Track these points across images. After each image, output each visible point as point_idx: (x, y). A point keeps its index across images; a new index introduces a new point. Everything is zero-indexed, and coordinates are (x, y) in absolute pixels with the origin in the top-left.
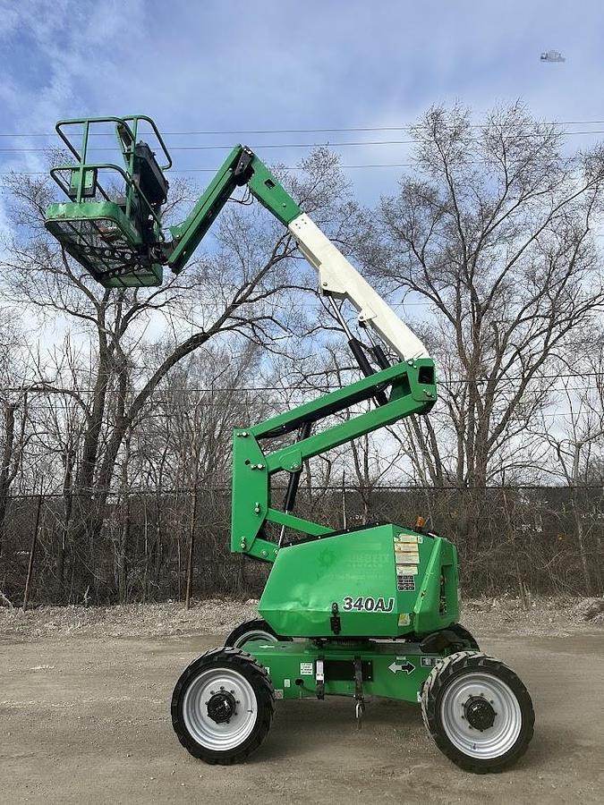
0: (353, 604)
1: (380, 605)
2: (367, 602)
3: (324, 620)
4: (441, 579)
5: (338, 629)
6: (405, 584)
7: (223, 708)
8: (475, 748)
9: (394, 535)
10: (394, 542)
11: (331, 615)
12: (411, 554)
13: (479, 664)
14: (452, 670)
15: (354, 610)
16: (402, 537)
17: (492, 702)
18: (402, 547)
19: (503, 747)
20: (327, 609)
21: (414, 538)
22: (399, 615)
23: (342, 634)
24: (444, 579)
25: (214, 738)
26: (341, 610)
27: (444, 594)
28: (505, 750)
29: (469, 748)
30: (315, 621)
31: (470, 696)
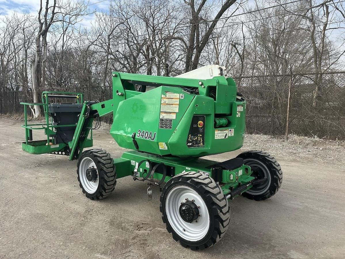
0: (141, 134)
1: (150, 136)
3: (131, 141)
4: (200, 123)
5: (137, 147)
6: (165, 124)
7: (90, 175)
8: (184, 230)
9: (162, 93)
10: (161, 98)
11: (132, 139)
12: (173, 106)
13: (188, 182)
14: (173, 181)
15: (140, 137)
16: (168, 95)
17: (199, 207)
18: (167, 101)
19: (198, 237)
20: (131, 136)
21: (177, 95)
22: (158, 143)
23: (140, 150)
24: (204, 123)
25: (90, 187)
26: (137, 137)
27: (203, 134)
28: (198, 239)
29: (181, 229)
30: (128, 141)
31: (186, 199)
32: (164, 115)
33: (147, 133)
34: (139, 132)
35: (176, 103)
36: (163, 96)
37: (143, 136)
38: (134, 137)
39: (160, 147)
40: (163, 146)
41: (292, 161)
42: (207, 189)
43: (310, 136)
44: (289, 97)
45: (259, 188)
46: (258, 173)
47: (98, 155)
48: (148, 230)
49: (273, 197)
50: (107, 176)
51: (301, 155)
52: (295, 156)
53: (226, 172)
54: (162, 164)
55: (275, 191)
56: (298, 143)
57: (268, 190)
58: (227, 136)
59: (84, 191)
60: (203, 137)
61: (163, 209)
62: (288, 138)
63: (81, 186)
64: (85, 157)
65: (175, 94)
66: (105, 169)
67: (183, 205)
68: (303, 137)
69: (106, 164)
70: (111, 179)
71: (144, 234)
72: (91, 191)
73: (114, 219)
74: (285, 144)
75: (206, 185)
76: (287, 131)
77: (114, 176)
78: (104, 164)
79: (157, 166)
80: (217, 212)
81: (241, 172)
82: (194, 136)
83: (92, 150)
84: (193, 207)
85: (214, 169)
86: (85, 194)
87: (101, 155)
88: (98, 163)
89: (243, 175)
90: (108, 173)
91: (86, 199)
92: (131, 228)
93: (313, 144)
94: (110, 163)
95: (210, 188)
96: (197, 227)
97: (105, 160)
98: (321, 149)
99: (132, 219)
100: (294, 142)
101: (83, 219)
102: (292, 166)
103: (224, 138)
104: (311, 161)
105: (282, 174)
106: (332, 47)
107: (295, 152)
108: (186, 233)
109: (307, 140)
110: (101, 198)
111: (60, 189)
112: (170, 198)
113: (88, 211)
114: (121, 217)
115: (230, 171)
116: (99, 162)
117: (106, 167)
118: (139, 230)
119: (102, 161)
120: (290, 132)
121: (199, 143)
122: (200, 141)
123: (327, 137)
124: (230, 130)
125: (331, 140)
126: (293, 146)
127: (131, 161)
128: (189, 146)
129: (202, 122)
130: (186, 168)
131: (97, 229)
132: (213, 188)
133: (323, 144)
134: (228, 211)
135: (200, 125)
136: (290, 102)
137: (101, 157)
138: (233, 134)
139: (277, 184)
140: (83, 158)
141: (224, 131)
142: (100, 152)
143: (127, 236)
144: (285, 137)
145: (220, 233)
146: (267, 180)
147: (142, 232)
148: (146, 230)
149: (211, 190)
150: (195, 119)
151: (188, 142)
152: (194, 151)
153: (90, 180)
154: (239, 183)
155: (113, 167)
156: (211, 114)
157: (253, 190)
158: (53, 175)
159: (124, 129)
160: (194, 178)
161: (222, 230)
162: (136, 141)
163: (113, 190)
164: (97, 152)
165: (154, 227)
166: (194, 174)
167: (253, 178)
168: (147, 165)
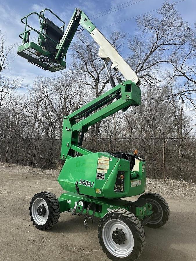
0: (82, 182)
1: (90, 184)
2: (86, 182)
3: (74, 187)
4: (122, 176)
5: (78, 191)
6: (100, 177)
7: (41, 211)
8: (115, 250)
9: (99, 157)
10: (98, 160)
11: (76, 185)
12: (105, 165)
13: (119, 216)
14: (108, 216)
15: (82, 184)
16: (102, 158)
17: (126, 233)
18: (102, 162)
19: (126, 254)
20: (75, 183)
21: (108, 159)
22: (95, 189)
23: (80, 193)
24: (124, 177)
25: (39, 220)
26: (79, 184)
27: (123, 183)
28: (126, 256)
29: (113, 250)
30: (72, 187)
31: (116, 228)
32: (99, 170)
33: (87, 182)
34: (81, 181)
35: (107, 163)
36: (99, 158)
37: (84, 183)
38: (77, 184)
39: (96, 191)
40: (98, 191)
41: (170, 199)
42: (132, 220)
43: (180, 180)
44: (164, 153)
45: (156, 219)
46: (154, 209)
47: (49, 196)
48: (88, 251)
49: (164, 226)
50: (55, 212)
51: (176, 194)
52: (171, 195)
53: (138, 209)
54: (93, 203)
55: (166, 222)
56: (172, 185)
57: (161, 221)
58: (138, 185)
59: (34, 223)
60: (123, 186)
61: (100, 236)
62: (165, 181)
63: (32, 219)
64: (38, 197)
65: (107, 158)
66: (53, 207)
67: (114, 232)
68: (175, 181)
69: (54, 203)
70: (57, 214)
71: (86, 254)
72: (40, 223)
73: (62, 244)
74: (164, 185)
75: (131, 218)
76: (164, 176)
77: (59, 212)
78: (53, 203)
79: (91, 204)
80: (139, 236)
81: (145, 208)
82: (118, 185)
83: (44, 192)
84: (122, 233)
85: (131, 207)
86: (35, 225)
87: (50, 197)
88: (48, 202)
89: (147, 210)
90: (55, 209)
91: (36, 230)
92: (76, 251)
93: (182, 186)
94: (57, 202)
95: (133, 220)
96: (124, 248)
97: (53, 200)
98: (188, 189)
99: (74, 244)
100: (169, 184)
101: (39, 245)
102: (172, 203)
103: (136, 186)
104: (183, 199)
105: (169, 209)
106: (185, 116)
107: (171, 191)
108: (116, 252)
109: (178, 183)
110: (48, 228)
111: (13, 222)
112: (105, 228)
113: (40, 239)
114: (66, 243)
115: (140, 208)
116: (50, 201)
117: (54, 205)
118: (82, 252)
119: (52, 201)
120: (166, 177)
121: (121, 190)
122: (122, 188)
123: (191, 181)
124: (139, 181)
125: (193, 183)
126: (169, 187)
127: (68, 200)
128: (115, 192)
129: (123, 176)
130: (110, 206)
131: (52, 252)
132: (135, 220)
133: (189, 185)
134: (144, 236)
135: (122, 177)
136: (164, 156)
137: (50, 198)
138: (141, 183)
139: (167, 216)
140: (36, 199)
141: (136, 182)
142: (49, 194)
143: (75, 256)
144: (163, 180)
145: (140, 250)
146: (161, 213)
147: (84, 253)
148: (86, 251)
149: (134, 222)
150: (119, 173)
151: (115, 189)
152: (118, 195)
153: (40, 215)
154: (145, 216)
155: (58, 205)
156: (128, 171)
157: (151, 221)
158: (3, 211)
159: (68, 178)
160: (123, 213)
161: (142, 248)
162: (78, 187)
163: (57, 222)
164: (47, 194)
165: (92, 250)
166: (121, 211)
167: (153, 212)
168: (81, 204)
